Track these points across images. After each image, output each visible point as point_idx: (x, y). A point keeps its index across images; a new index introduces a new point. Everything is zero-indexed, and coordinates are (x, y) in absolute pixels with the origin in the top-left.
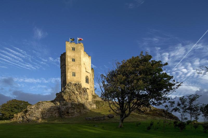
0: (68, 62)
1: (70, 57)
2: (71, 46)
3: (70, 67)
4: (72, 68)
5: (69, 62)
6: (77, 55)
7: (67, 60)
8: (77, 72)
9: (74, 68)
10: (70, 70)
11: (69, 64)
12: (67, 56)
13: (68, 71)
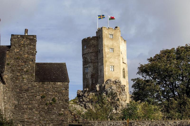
0: (105, 53)
1: (107, 46)
2: (108, 33)
3: (108, 59)
4: (110, 60)
5: (107, 53)
6: (115, 44)
7: (105, 50)
8: (116, 65)
9: (112, 60)
10: (108, 64)
11: (107, 56)
12: (105, 45)
13: (105, 65)
